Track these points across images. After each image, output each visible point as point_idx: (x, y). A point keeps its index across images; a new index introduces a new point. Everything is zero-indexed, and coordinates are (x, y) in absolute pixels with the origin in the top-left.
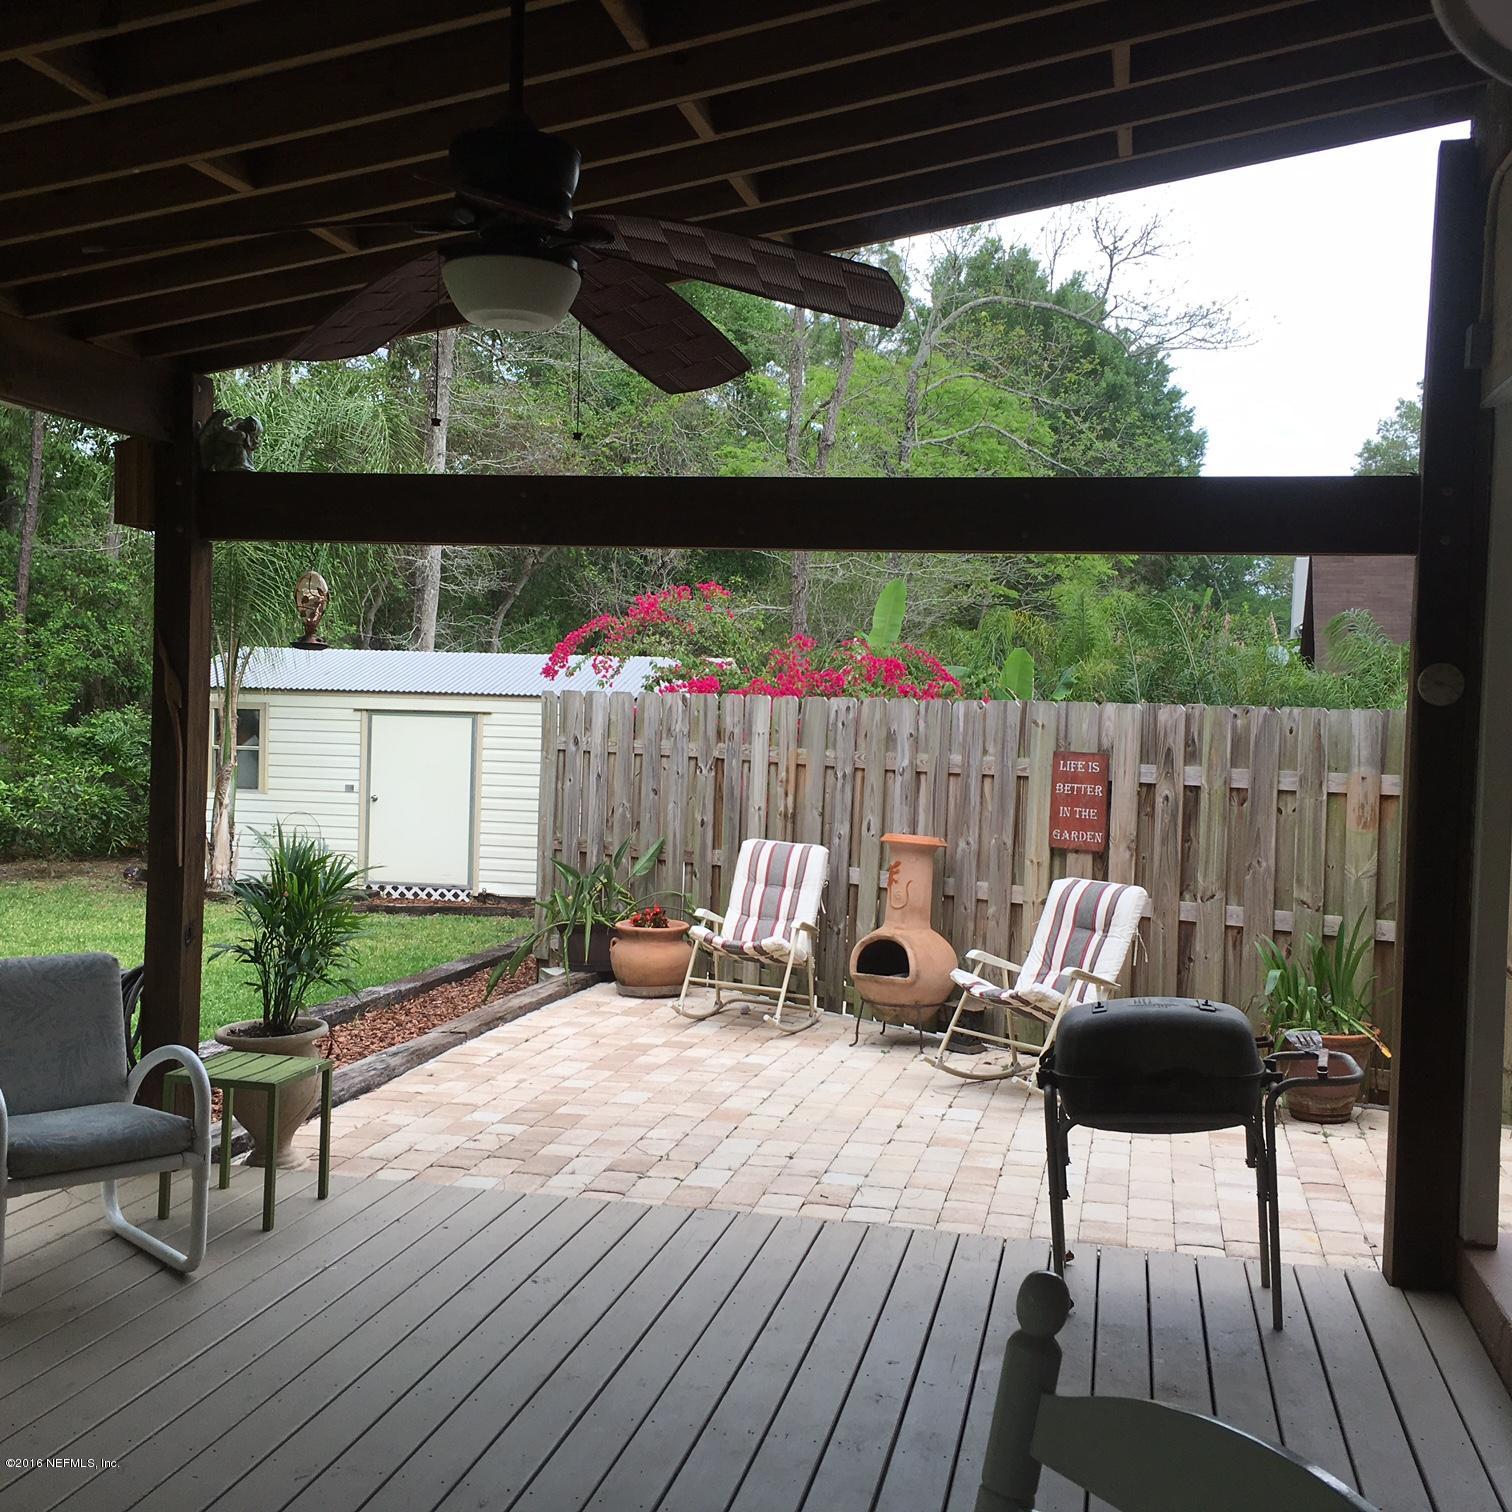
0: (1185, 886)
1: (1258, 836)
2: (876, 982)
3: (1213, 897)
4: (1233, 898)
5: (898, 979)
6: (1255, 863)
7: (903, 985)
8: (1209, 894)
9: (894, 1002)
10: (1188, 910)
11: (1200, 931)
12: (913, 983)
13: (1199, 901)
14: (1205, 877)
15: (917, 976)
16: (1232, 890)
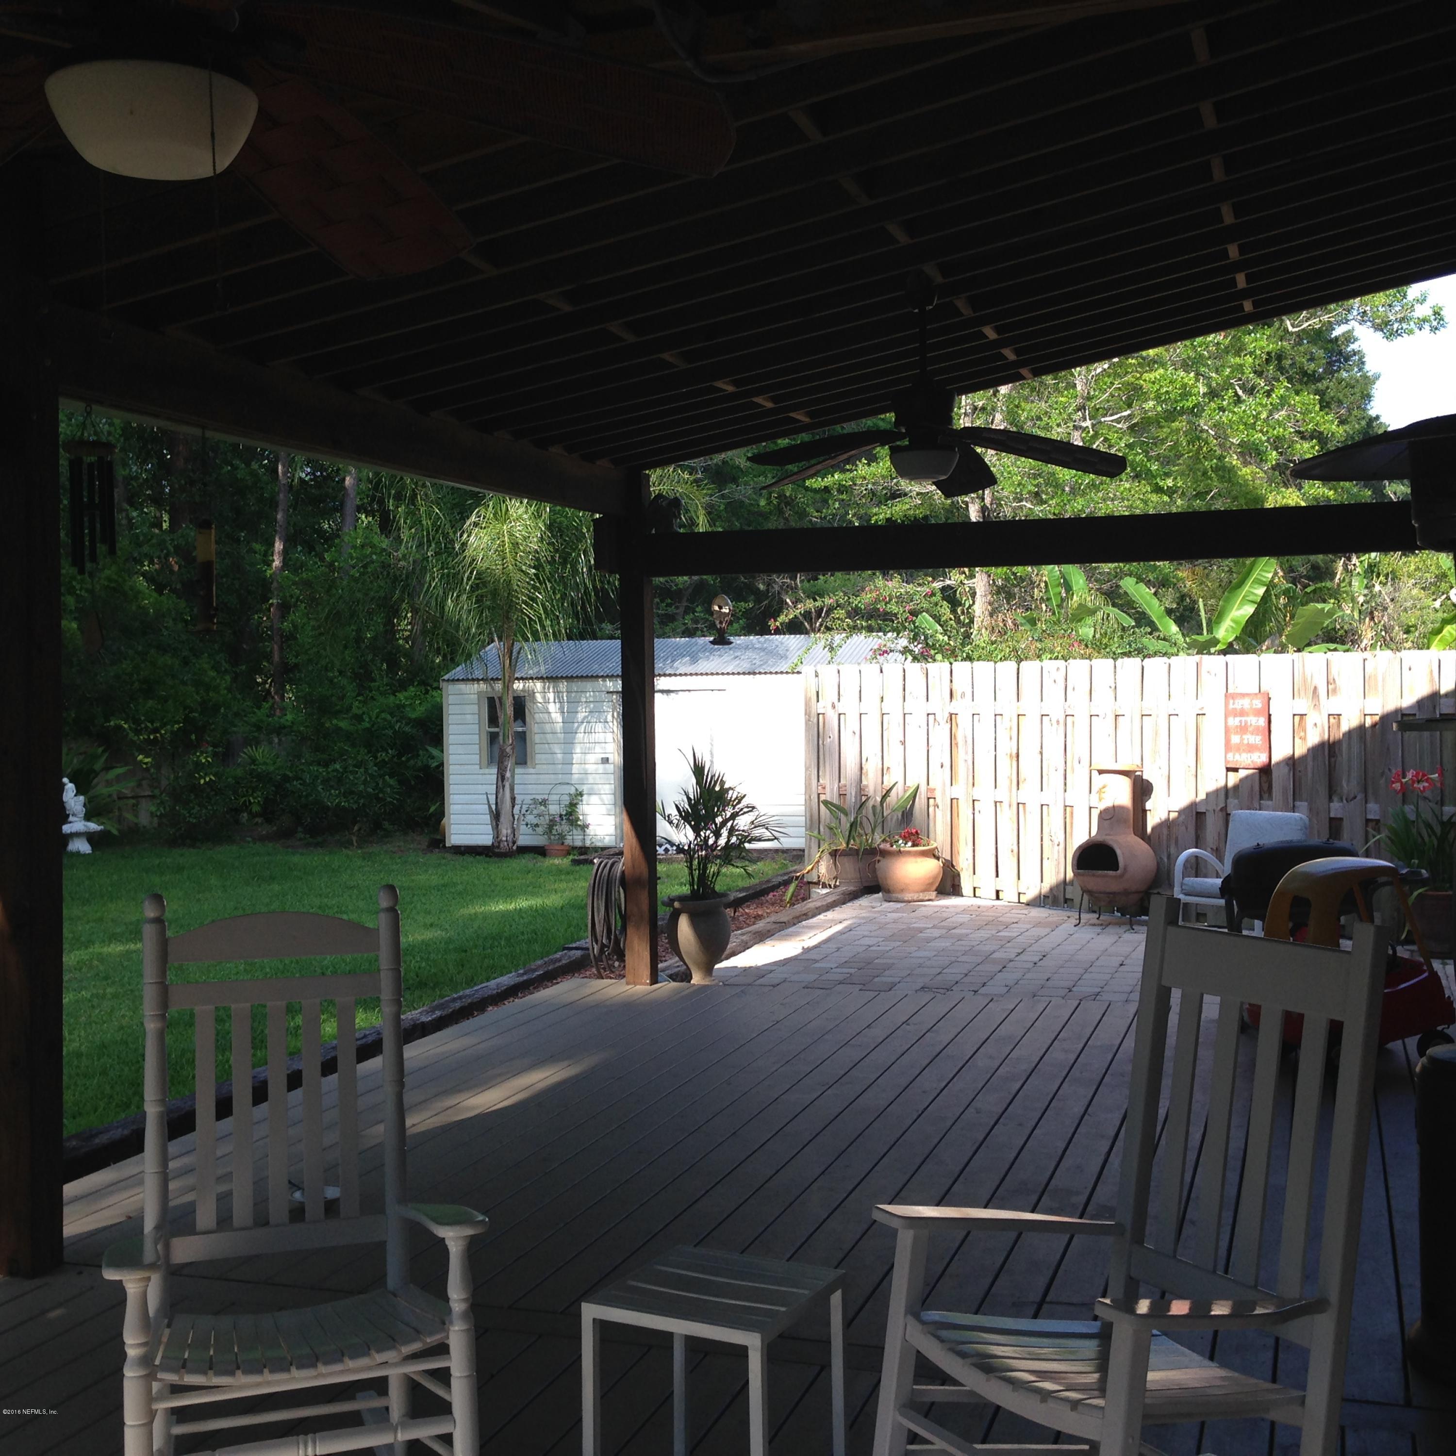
0: (1332, 791)
1: (1388, 749)
2: (1094, 875)
3: (1355, 798)
4: (1371, 797)
5: (1111, 873)
6: (1387, 771)
7: (1115, 877)
8: (1352, 796)
9: (1108, 890)
10: (1336, 808)
11: (1346, 824)
12: (1122, 876)
13: (1345, 801)
14: (1348, 781)
15: (1125, 869)
16: (1370, 791)
